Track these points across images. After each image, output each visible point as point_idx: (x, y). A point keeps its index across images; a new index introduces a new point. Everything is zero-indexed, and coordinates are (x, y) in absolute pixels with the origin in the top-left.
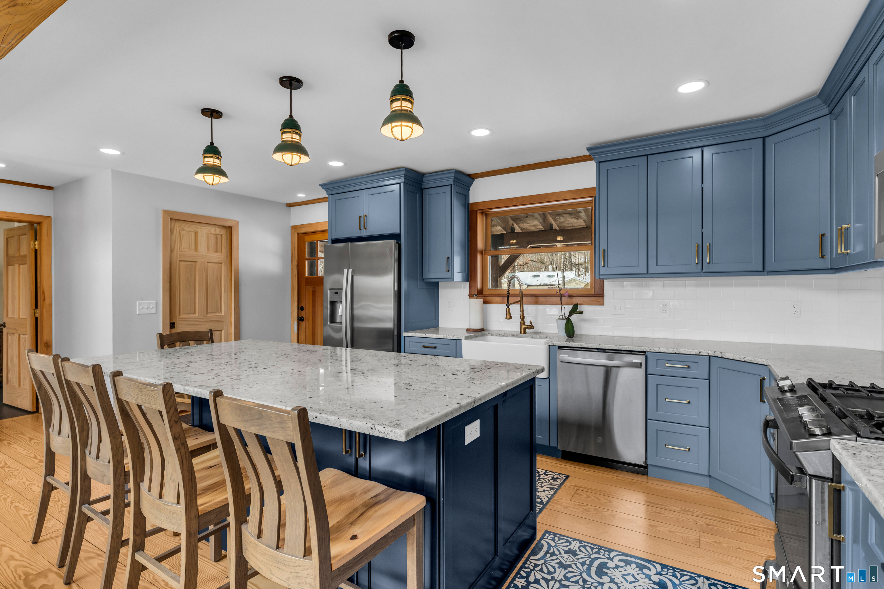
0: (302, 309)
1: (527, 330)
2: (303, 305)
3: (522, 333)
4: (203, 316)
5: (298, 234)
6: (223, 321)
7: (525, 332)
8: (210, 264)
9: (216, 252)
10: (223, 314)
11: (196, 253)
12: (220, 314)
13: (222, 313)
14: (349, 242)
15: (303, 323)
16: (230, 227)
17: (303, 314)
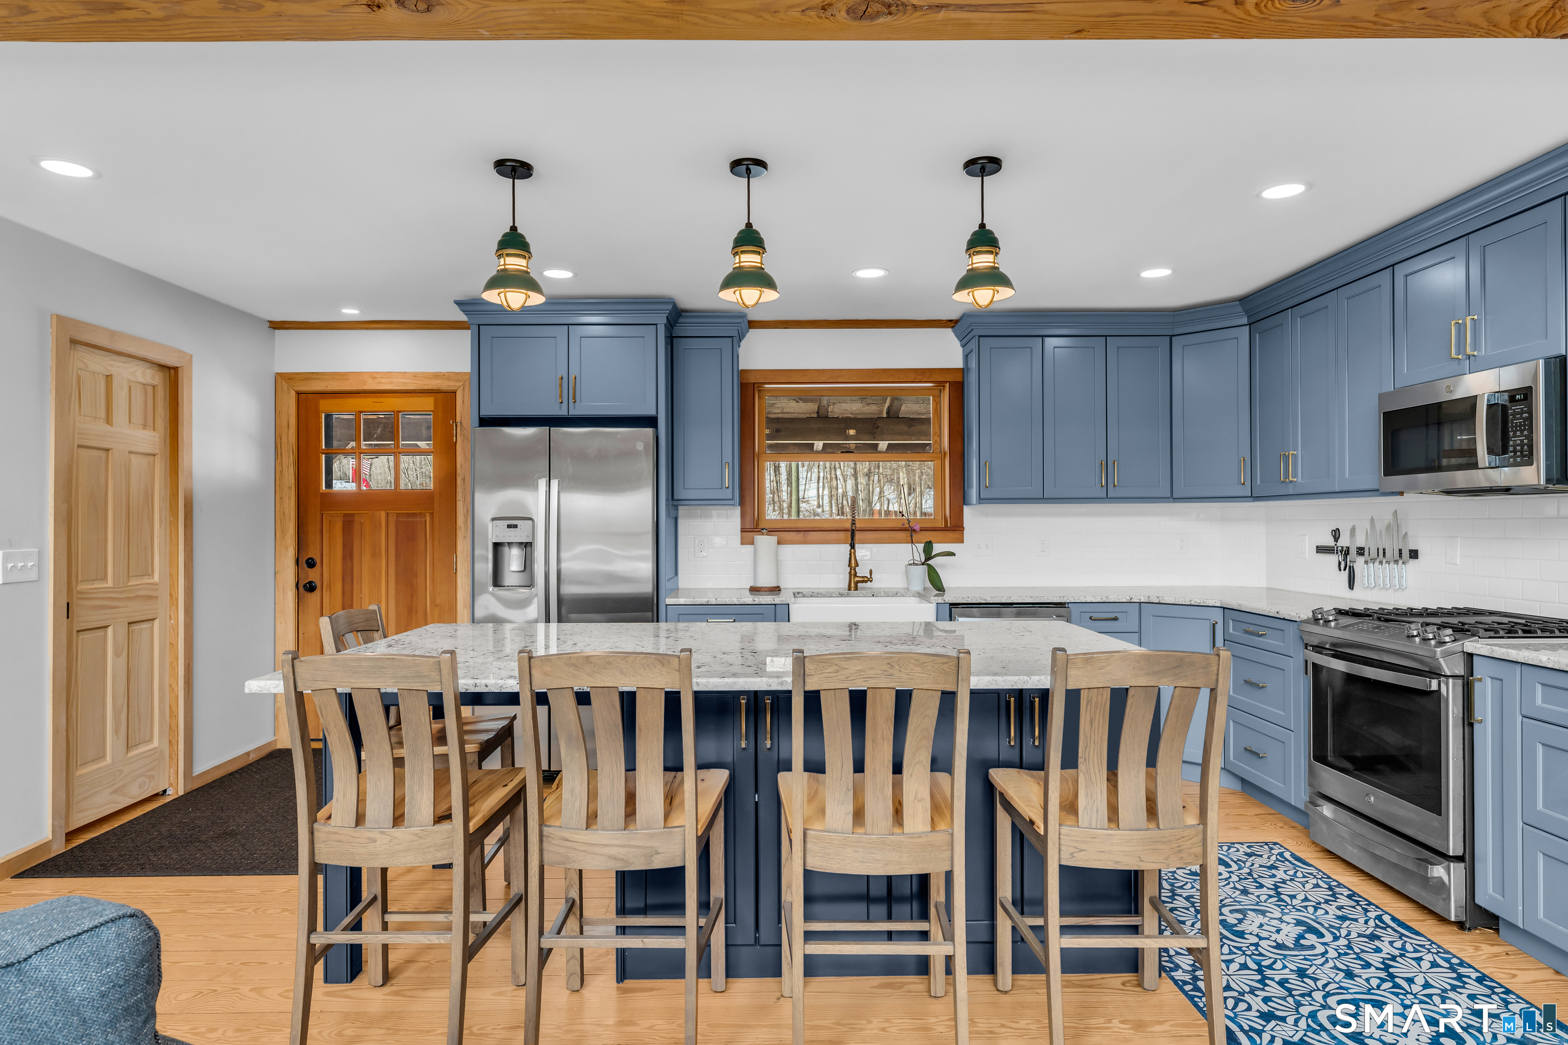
0: (311, 564)
1: (859, 585)
2: (313, 553)
3: (853, 589)
4: (121, 585)
5: (299, 393)
6: (157, 597)
7: (856, 589)
8: (133, 456)
9: (145, 426)
10: (156, 578)
11: (108, 428)
12: (151, 581)
13: (153, 578)
14: (547, 426)
15: (314, 597)
16: (176, 369)
17: (313, 575)
